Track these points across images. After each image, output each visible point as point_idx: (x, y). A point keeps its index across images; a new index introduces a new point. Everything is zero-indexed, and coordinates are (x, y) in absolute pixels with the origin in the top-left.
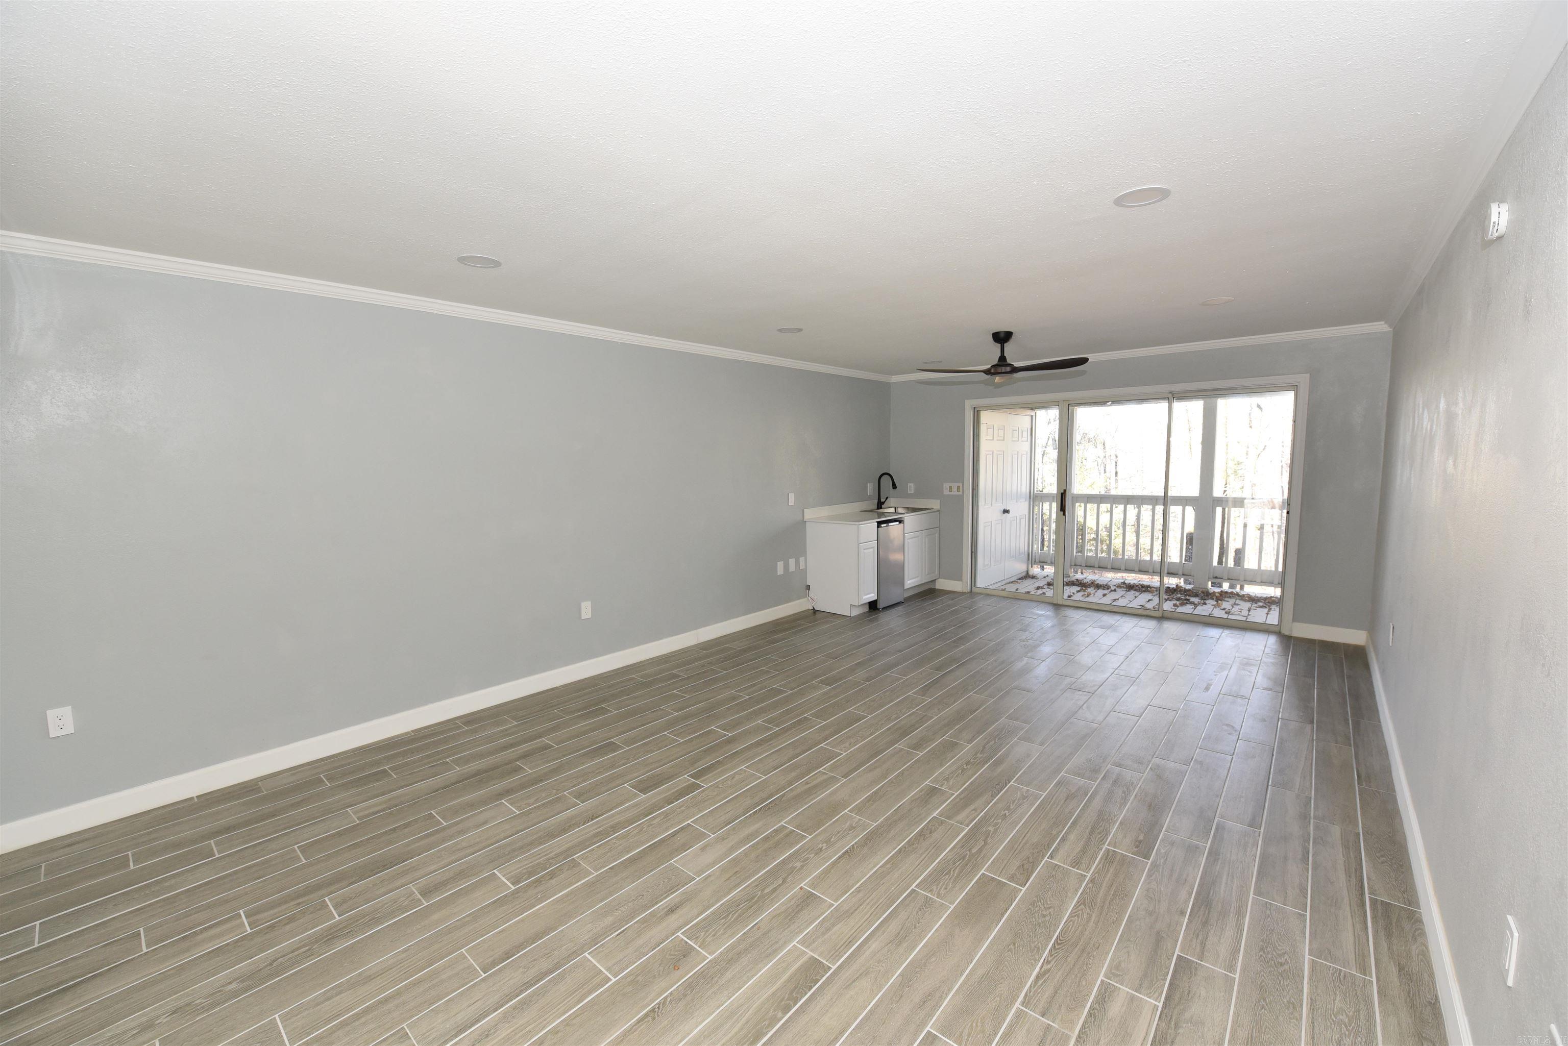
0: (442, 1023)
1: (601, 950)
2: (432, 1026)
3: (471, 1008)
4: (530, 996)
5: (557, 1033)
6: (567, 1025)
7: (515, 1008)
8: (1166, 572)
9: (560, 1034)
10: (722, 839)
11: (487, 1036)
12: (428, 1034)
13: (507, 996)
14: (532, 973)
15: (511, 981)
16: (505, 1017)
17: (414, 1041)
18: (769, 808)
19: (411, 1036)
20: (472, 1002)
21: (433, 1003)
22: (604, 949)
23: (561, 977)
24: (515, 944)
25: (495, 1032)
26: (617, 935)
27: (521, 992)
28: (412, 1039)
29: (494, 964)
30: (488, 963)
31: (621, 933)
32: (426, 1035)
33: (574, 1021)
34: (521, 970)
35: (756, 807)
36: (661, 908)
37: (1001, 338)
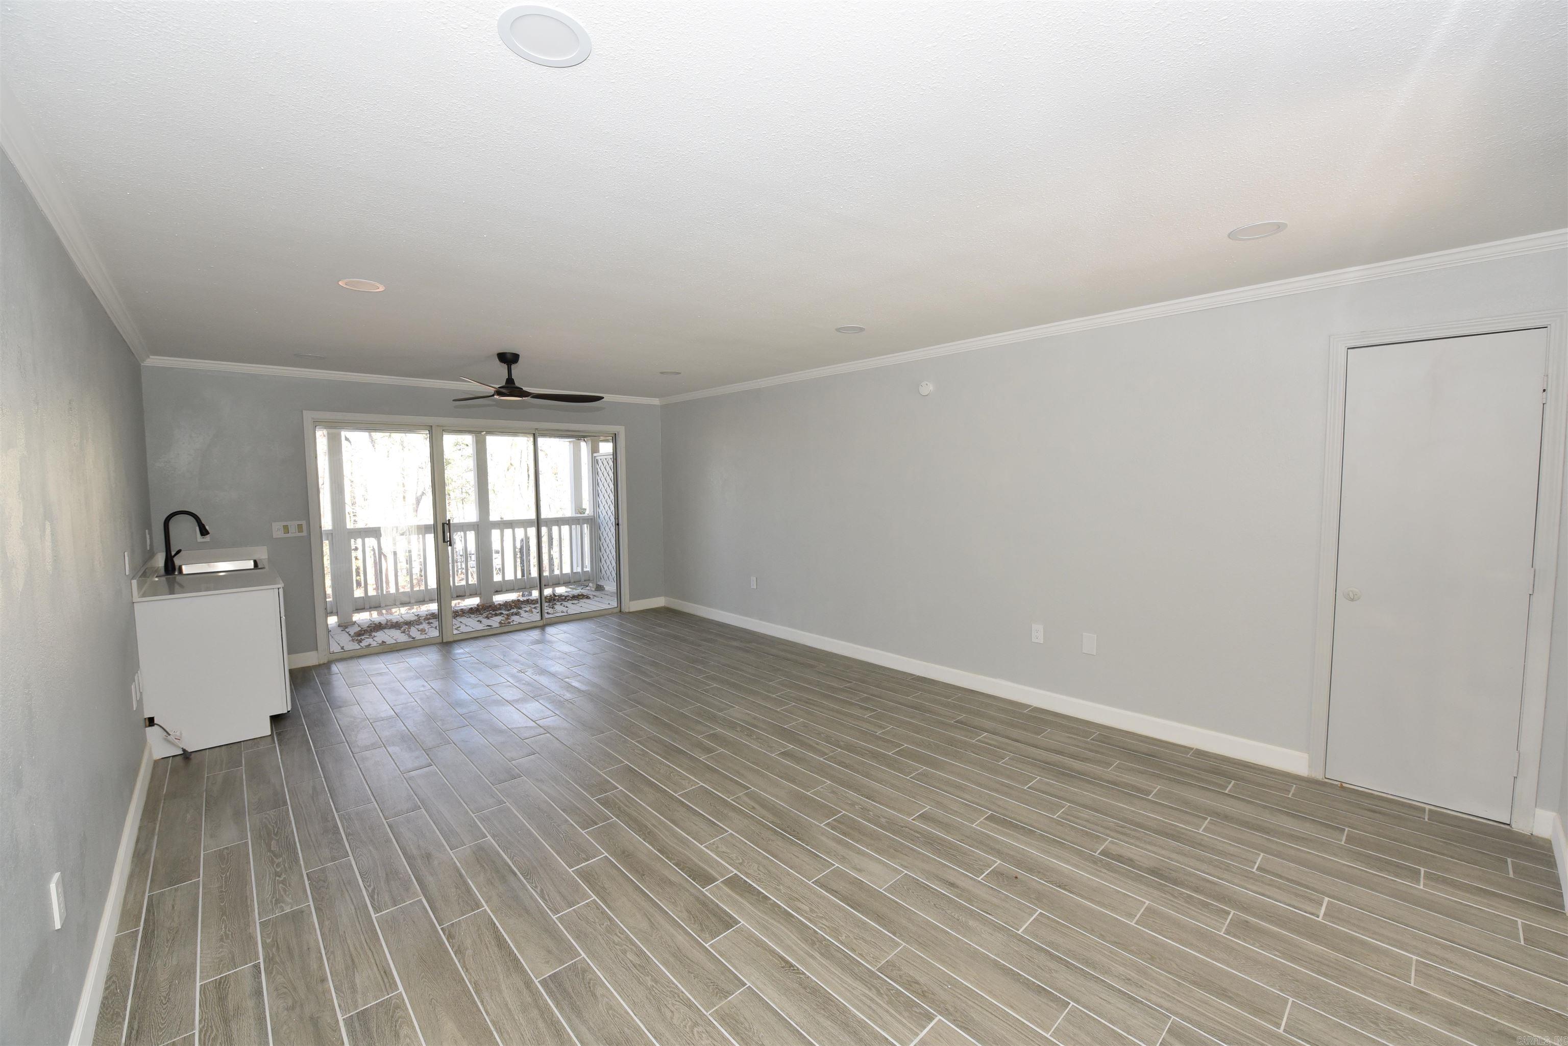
0: (1136, 1018)
1: (1011, 923)
2: (1142, 1024)
3: (1110, 1001)
4: (1078, 960)
5: (1101, 935)
6: (1093, 930)
7: (1095, 968)
8: (543, 585)
9: (1103, 933)
11: (1129, 980)
12: (1152, 1025)
13: (1086, 977)
14: (1053, 965)
15: (1069, 979)
16: (1107, 972)
17: (1164, 1034)
19: (1161, 1039)
20: (1104, 1002)
21: (1120, 1035)
22: (1010, 921)
23: (1050, 944)
24: (1025, 989)
25: (1123, 975)
26: (991, 915)
27: (1076, 967)
28: (1162, 1037)
29: (1056, 999)
30: (1057, 1005)
31: (987, 913)
32: (1153, 1026)
33: (1088, 927)
34: (1054, 975)
36: (949, 891)
37: (509, 359)
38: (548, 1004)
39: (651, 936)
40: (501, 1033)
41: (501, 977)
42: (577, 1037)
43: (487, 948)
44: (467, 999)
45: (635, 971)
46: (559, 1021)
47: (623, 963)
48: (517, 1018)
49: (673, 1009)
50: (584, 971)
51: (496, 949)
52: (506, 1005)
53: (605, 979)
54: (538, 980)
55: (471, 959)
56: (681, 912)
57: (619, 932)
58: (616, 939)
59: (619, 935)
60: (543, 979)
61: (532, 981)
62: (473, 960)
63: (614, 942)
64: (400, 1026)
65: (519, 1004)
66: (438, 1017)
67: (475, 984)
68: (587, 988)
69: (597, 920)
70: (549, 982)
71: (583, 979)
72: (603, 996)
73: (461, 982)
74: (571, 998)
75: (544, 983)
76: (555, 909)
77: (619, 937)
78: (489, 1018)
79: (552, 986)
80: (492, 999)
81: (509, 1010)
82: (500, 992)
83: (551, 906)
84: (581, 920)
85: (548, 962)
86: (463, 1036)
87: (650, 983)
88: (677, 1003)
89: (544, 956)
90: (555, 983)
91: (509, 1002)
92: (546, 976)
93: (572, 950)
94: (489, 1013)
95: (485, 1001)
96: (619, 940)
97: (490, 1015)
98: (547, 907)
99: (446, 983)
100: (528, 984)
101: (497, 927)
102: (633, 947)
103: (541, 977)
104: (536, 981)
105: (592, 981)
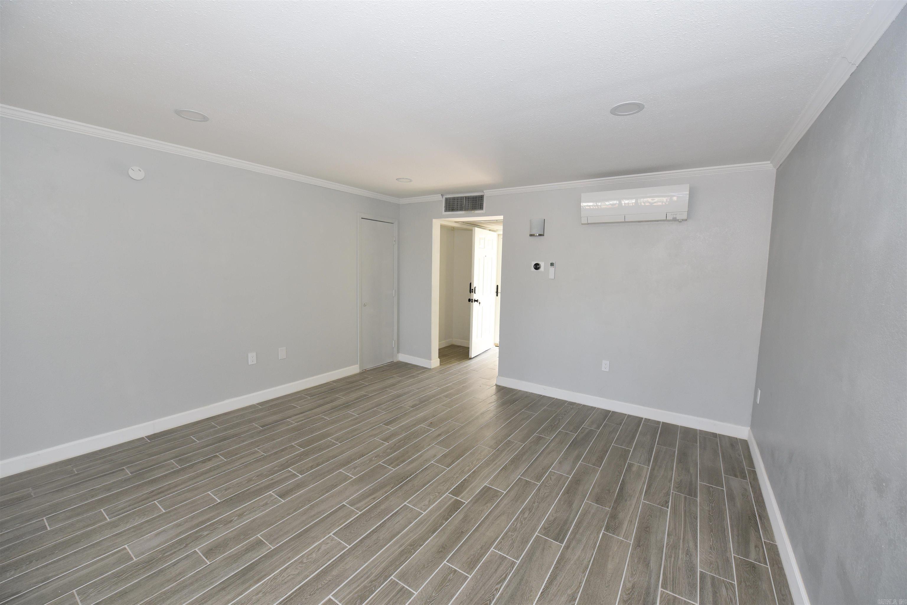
10: (427, 461)
18: (402, 478)
35: (410, 479)
38: (571, 533)
39: (510, 512)
40: (595, 543)
41: (572, 562)
42: (576, 516)
43: (560, 583)
44: (594, 569)
45: (533, 511)
46: (575, 525)
47: (532, 516)
48: (585, 541)
49: (544, 493)
50: (545, 529)
51: (558, 578)
52: (583, 550)
53: (544, 519)
54: (562, 545)
55: (573, 586)
56: (487, 507)
57: (514, 525)
58: (519, 525)
59: (515, 525)
60: (560, 543)
61: (565, 546)
62: (572, 585)
63: (521, 525)
64: (629, 589)
65: (579, 545)
66: (611, 575)
67: (584, 572)
68: (553, 524)
69: (510, 539)
70: (560, 540)
71: (550, 527)
72: (553, 516)
73: (588, 580)
74: (561, 527)
75: (562, 542)
76: (512, 565)
77: (517, 524)
78: (594, 552)
79: (561, 537)
80: (585, 558)
81: (584, 546)
82: (579, 557)
83: (510, 569)
84: (513, 547)
85: (550, 547)
86: (609, 556)
87: (536, 504)
88: (540, 493)
89: (547, 550)
90: (559, 538)
91: (581, 549)
92: (558, 543)
93: (536, 540)
94: (592, 554)
95: (589, 560)
96: (518, 523)
97: (592, 553)
98: (512, 571)
99: (595, 588)
100: (567, 547)
101: (543, 589)
102: (520, 517)
103: (559, 545)
104: (563, 545)
105: (549, 523)
